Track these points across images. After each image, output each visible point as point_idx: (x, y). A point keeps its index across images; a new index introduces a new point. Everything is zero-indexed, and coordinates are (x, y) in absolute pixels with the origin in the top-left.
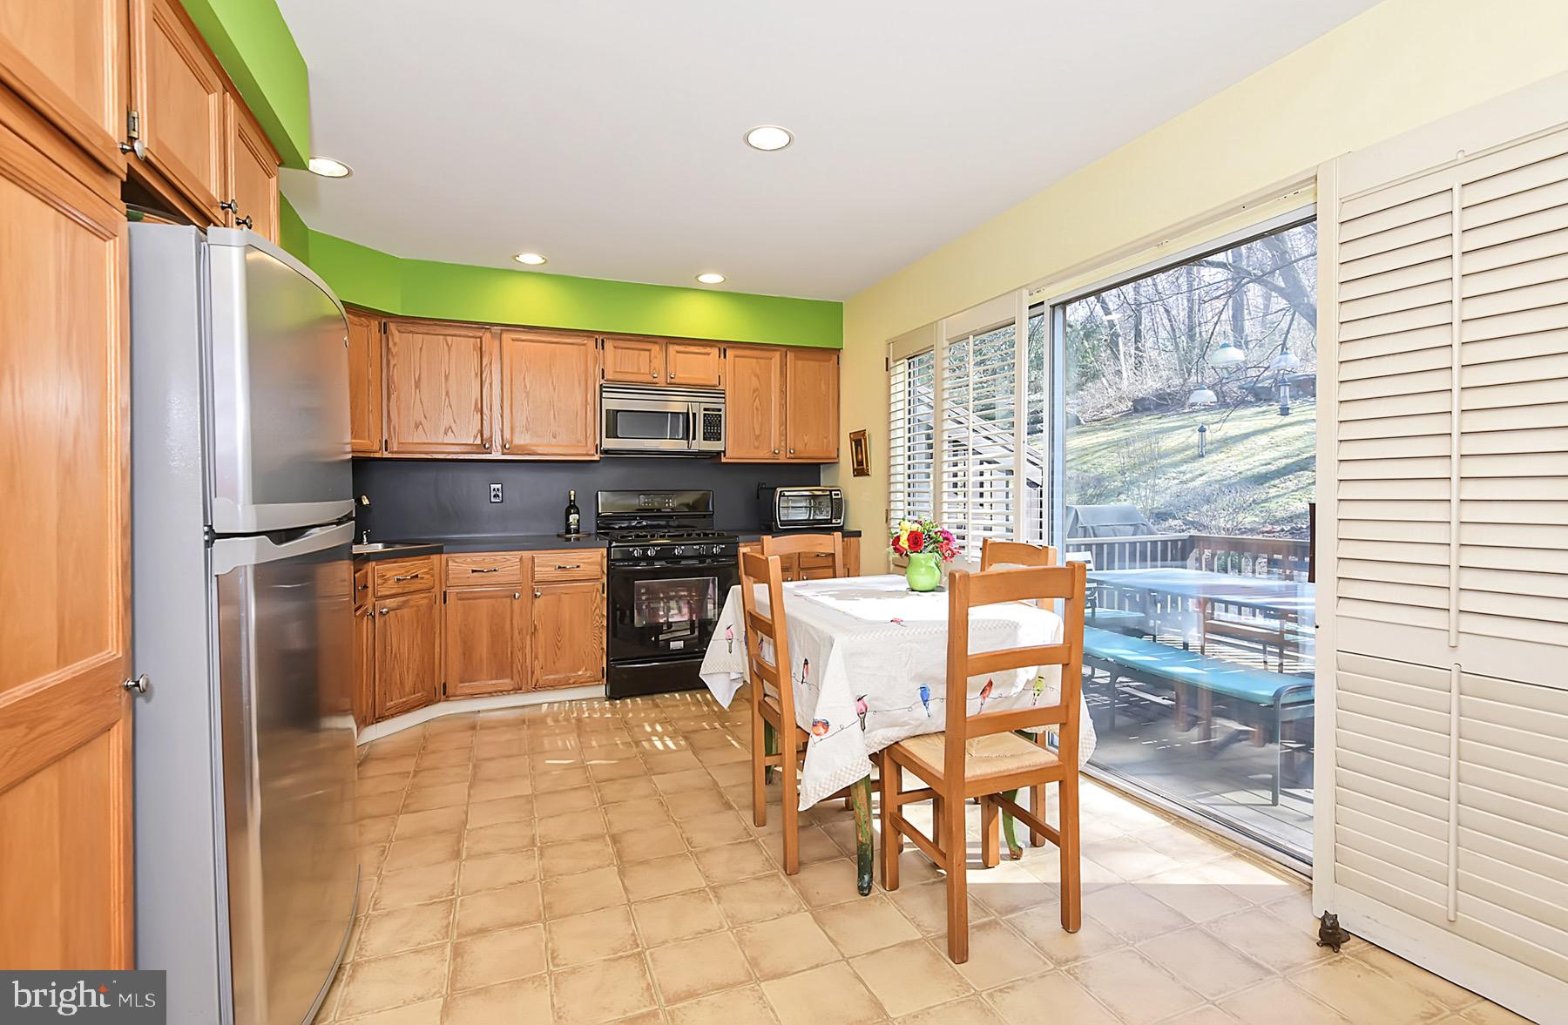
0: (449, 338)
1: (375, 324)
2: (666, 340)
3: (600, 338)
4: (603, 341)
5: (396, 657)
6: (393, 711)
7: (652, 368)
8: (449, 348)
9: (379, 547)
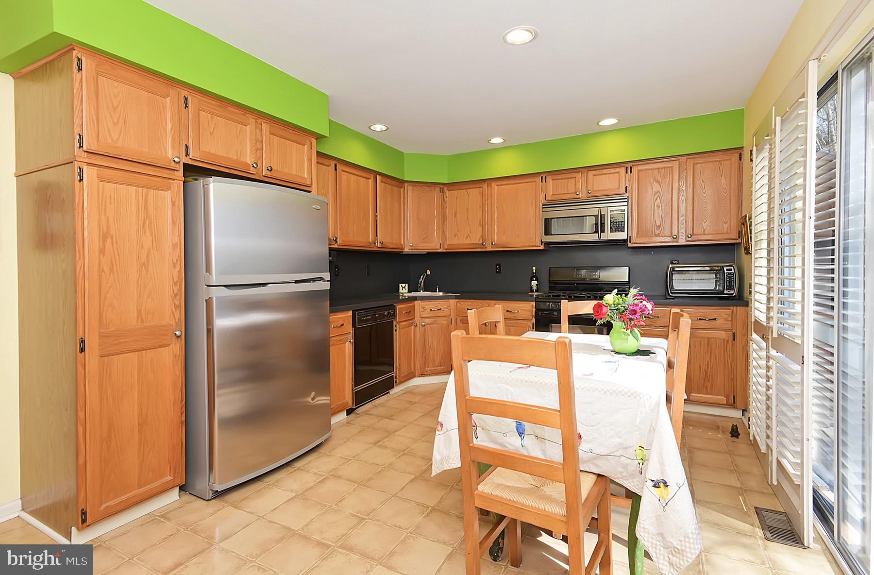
0: (468, 190)
1: (438, 189)
2: (586, 169)
3: (542, 176)
4: (546, 177)
5: (430, 347)
6: (429, 372)
7: (577, 188)
8: (469, 195)
9: (441, 294)
